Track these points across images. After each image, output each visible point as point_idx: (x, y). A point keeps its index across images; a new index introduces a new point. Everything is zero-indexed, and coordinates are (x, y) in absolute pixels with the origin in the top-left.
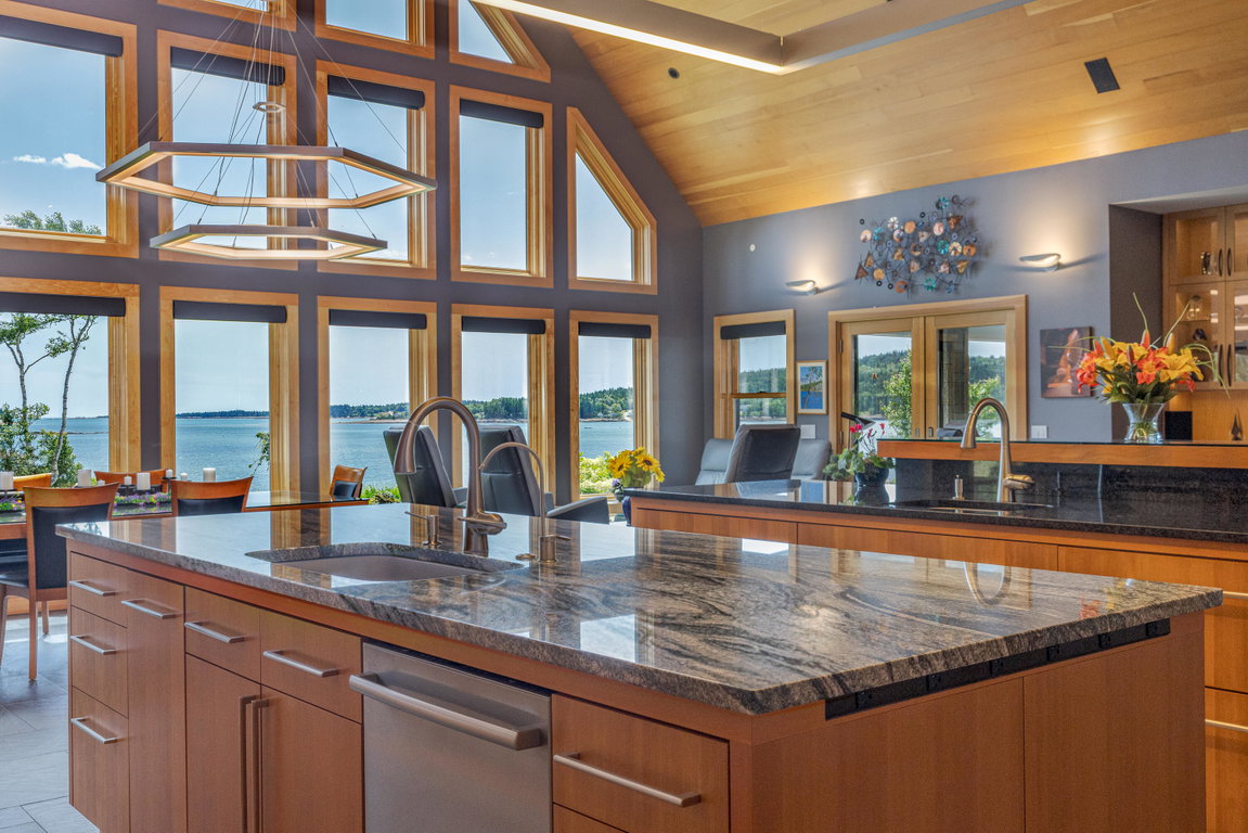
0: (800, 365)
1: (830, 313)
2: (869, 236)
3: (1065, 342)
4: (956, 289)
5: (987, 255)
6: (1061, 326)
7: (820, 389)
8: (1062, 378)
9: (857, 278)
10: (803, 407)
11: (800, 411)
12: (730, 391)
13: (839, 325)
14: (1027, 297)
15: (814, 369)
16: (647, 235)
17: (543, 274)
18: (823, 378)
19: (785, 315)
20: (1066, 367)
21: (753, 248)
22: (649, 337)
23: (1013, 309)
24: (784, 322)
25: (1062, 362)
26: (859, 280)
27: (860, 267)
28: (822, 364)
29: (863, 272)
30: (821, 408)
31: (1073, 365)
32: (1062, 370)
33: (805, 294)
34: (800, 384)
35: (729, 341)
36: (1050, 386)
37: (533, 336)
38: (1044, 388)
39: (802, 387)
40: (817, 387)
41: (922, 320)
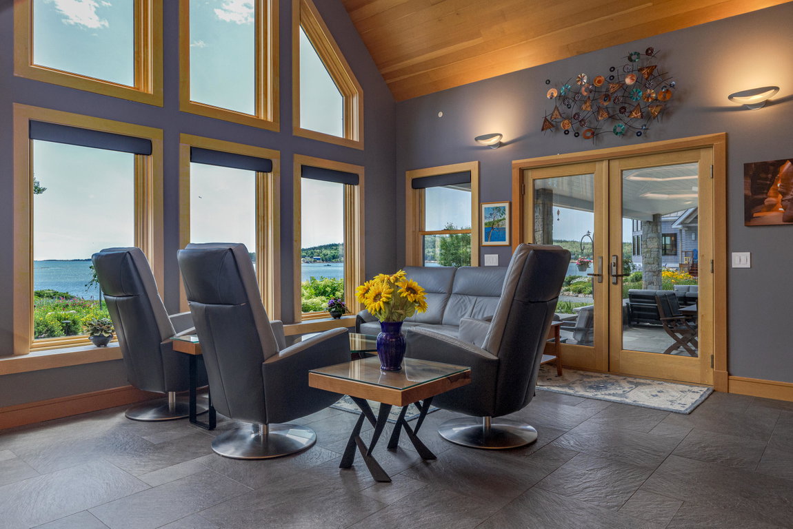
0: (484, 206)
1: (514, 162)
2: (555, 95)
3: (776, 172)
4: (645, 133)
5: (680, 99)
6: (770, 158)
7: (504, 224)
8: (771, 207)
9: (543, 130)
10: (486, 240)
11: (484, 243)
12: (418, 230)
13: (522, 172)
14: (727, 134)
15: (498, 209)
16: (356, 102)
17: (270, 118)
18: (507, 216)
19: (472, 166)
20: (776, 197)
21: (440, 114)
22: (358, 184)
23: (710, 146)
24: (470, 172)
25: (771, 192)
26: (544, 132)
27: (546, 120)
28: (506, 205)
29: (548, 125)
30: (505, 240)
31: (784, 194)
32: (771, 200)
33: (489, 147)
34: (484, 221)
35: (418, 190)
36: (755, 215)
37: (260, 174)
38: (749, 218)
39: (486, 224)
40: (500, 223)
41: (605, 164)
